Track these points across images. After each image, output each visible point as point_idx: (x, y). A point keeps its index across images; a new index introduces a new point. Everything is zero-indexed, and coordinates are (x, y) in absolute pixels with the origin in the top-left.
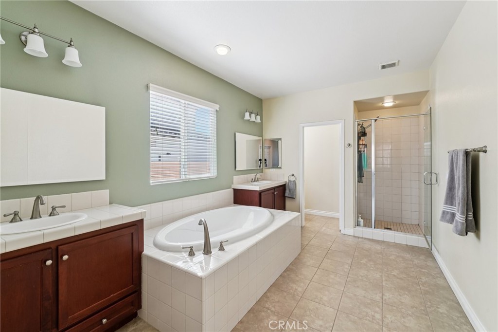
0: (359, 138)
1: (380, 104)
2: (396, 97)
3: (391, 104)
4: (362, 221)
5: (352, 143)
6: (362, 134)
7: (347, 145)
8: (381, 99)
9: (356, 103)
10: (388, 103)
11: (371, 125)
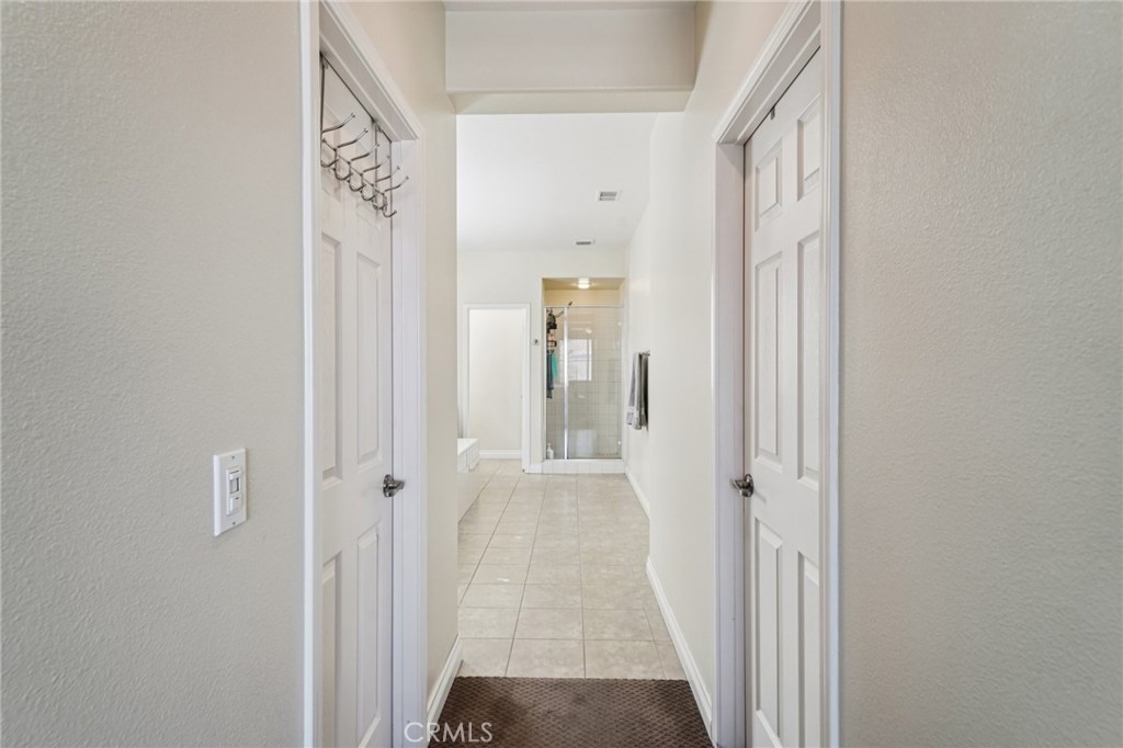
0: (548, 332)
1: (574, 285)
2: (592, 280)
3: (587, 286)
4: (551, 452)
5: (539, 339)
6: (552, 325)
7: (533, 342)
8: (576, 280)
9: (544, 280)
10: (584, 284)
11: (563, 313)
